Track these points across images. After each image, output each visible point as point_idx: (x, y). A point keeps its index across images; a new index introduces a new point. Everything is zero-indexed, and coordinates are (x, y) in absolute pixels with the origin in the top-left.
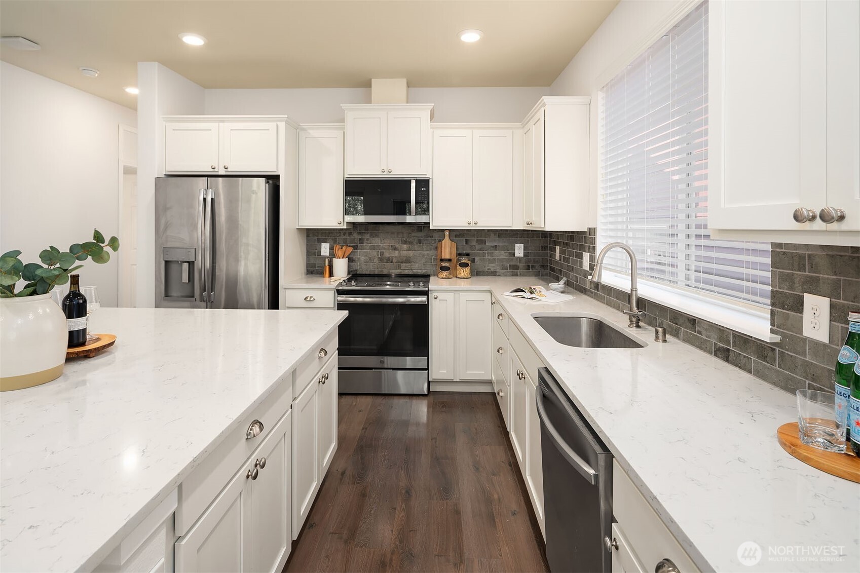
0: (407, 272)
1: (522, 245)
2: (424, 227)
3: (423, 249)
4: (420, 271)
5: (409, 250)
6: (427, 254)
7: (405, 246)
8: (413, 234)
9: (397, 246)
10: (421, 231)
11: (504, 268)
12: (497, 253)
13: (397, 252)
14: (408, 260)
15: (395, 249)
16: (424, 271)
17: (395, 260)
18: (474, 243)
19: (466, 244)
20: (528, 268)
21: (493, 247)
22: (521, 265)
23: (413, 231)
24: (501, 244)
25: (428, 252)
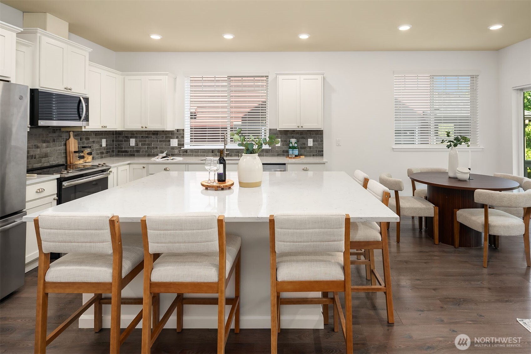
0: (46, 165)
1: (105, 140)
2: (57, 129)
3: (56, 146)
4: (54, 162)
5: (47, 147)
6: (59, 150)
7: (44, 145)
8: (50, 135)
9: (39, 145)
10: (55, 132)
11: (98, 154)
12: (94, 145)
13: (39, 150)
14: (46, 156)
15: (38, 147)
16: (57, 162)
17: (37, 157)
18: (84, 140)
19: (81, 140)
20: (107, 153)
21: (93, 142)
22: (104, 151)
23: (50, 133)
24: (97, 140)
25: (60, 148)
